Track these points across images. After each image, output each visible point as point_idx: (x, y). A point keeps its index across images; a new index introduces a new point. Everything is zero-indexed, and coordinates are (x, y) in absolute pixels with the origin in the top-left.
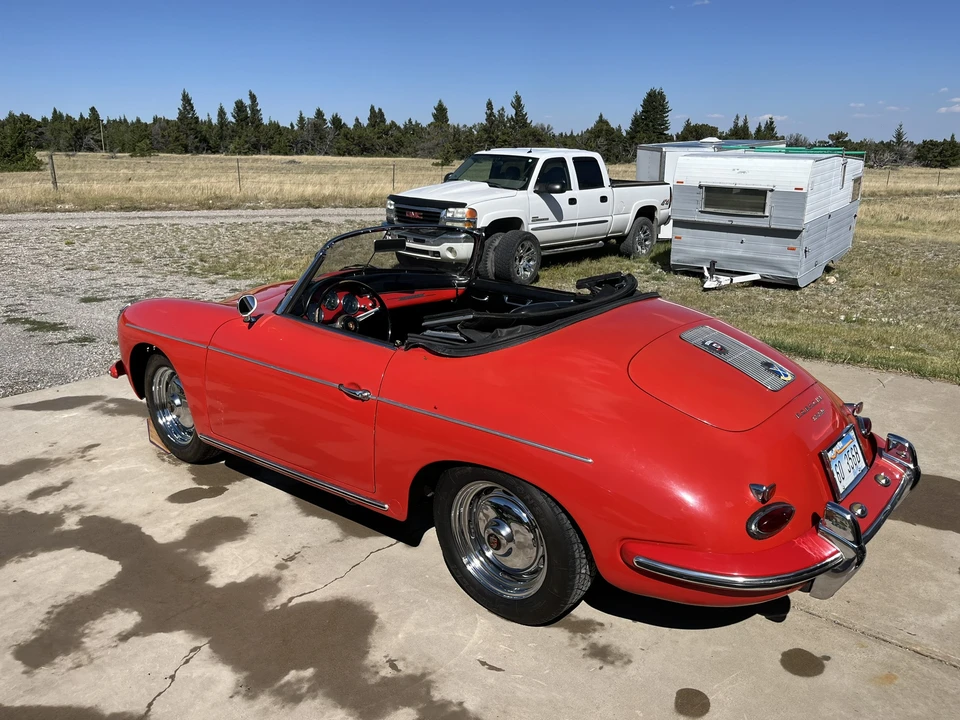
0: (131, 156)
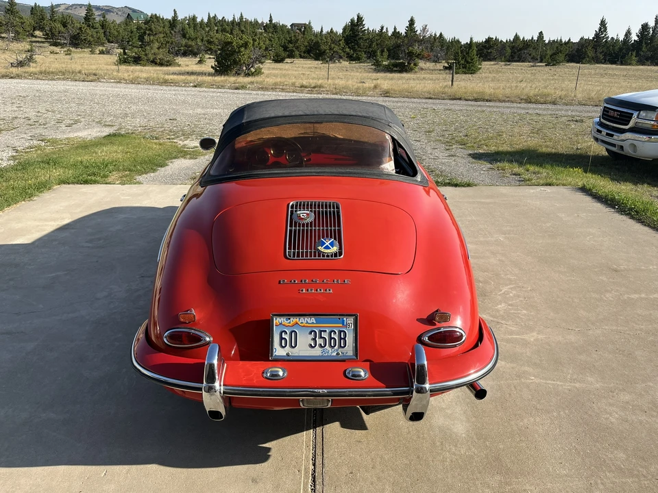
0: (546, 65)
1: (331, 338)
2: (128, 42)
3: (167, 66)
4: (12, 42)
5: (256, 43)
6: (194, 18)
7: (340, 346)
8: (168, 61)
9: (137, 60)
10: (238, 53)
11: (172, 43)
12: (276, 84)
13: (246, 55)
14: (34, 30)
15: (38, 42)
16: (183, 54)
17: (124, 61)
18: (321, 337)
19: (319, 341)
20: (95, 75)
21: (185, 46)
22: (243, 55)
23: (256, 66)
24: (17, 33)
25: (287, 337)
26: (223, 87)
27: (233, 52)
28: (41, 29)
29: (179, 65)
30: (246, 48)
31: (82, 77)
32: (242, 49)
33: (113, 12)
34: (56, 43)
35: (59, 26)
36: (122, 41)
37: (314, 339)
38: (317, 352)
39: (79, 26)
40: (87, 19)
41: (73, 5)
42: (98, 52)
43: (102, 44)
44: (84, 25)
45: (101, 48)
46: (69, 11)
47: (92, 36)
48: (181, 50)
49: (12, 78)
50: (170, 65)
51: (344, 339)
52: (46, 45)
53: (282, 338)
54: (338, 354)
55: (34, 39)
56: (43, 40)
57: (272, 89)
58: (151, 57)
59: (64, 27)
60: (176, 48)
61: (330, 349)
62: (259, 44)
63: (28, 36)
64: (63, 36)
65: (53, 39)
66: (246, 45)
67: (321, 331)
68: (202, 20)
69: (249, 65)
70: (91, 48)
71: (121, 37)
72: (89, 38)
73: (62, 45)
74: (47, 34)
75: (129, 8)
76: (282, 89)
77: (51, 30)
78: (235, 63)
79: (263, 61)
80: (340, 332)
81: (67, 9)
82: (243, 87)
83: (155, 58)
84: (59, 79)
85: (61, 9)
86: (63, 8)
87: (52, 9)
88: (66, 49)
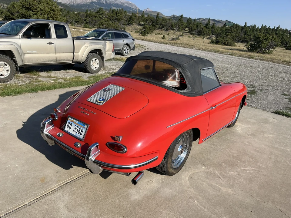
1: (79, 130)
2: (220, 35)
3: (230, 46)
4: (177, 31)
5: (274, 39)
6: (255, 26)
7: (80, 134)
8: (231, 44)
9: (217, 42)
10: (262, 42)
11: (238, 37)
12: (270, 58)
13: (265, 44)
14: (186, 27)
15: (186, 32)
16: (241, 41)
17: (212, 42)
18: (77, 129)
19: (76, 130)
20: (193, 46)
21: (244, 38)
22: (264, 44)
23: (270, 49)
24: (179, 28)
25: (69, 125)
26: (243, 56)
27: (260, 42)
28: (189, 28)
29: (235, 46)
30: (267, 41)
31: (187, 46)
32: (264, 41)
33: (221, 22)
34: (192, 33)
35: (195, 27)
36: (218, 34)
37: (75, 129)
38: (74, 133)
39: (203, 27)
40: (207, 24)
41: (205, 19)
42: (206, 38)
43: (209, 35)
44: (204, 27)
45: (208, 37)
46: (203, 21)
47: (206, 32)
48: (241, 40)
49: (164, 44)
50: (231, 45)
51: (82, 132)
52: (188, 34)
53: (68, 125)
54: (79, 137)
55: (185, 31)
56: (188, 32)
57: (267, 60)
58: (224, 42)
59: (197, 27)
60: (239, 39)
61: (78, 134)
62: (275, 39)
63: (183, 30)
64: (195, 31)
65: (191, 32)
66: (267, 39)
67: (78, 127)
68: (258, 27)
69: (266, 49)
70: (203, 36)
71: (218, 33)
72: (205, 32)
73: (193, 34)
74: (190, 30)
75: (228, 21)
76: (272, 61)
77: (191, 28)
78: (259, 47)
79: (274, 47)
80: (82, 129)
81: (203, 20)
82: (252, 58)
83: (226, 42)
84: (179, 46)
85: (200, 20)
86: (201, 20)
87: (195, 20)
88: (194, 36)
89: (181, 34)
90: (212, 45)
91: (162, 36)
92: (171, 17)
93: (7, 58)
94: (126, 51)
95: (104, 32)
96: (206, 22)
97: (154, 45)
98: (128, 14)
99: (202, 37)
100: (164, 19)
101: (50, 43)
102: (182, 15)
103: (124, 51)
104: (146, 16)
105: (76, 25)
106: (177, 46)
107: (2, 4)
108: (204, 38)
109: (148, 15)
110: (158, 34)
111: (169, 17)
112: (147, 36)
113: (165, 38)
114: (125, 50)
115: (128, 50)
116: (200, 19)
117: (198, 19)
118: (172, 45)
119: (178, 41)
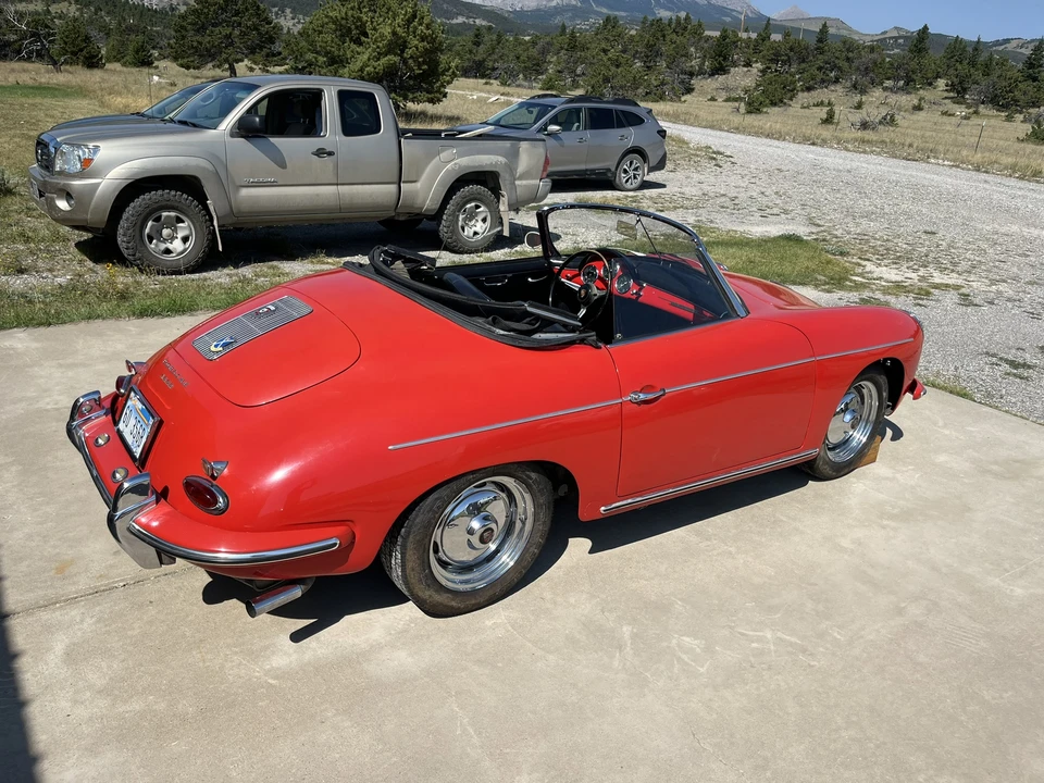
14: (938, 76)
17: (1036, 136)
28: (949, 77)
34: (961, 98)
35: (976, 73)
40: (1029, 63)
42: (1021, 119)
46: (1023, 50)
73: (967, 103)
81: (1021, 47)
85: (1010, 47)
86: (1014, 43)
87: (978, 46)
88: (971, 110)
89: (916, 102)
90: (1030, 147)
91: (823, 113)
92: (882, 37)
93: (184, 198)
94: (631, 173)
95: (555, 107)
96: (1027, 52)
97: (768, 149)
98: (707, 33)
99: (1003, 114)
100: (850, 47)
101: (320, 153)
102: (926, 28)
103: (623, 175)
104: (776, 37)
105: (518, 83)
106: (865, 152)
107: (301, 16)
108: (1009, 119)
109: (787, 35)
110: (817, 105)
111: (877, 38)
112: (766, 113)
113: (836, 121)
114: (625, 171)
115: (636, 169)
116: (1007, 41)
117: (997, 43)
118: (847, 149)
119: (886, 133)
